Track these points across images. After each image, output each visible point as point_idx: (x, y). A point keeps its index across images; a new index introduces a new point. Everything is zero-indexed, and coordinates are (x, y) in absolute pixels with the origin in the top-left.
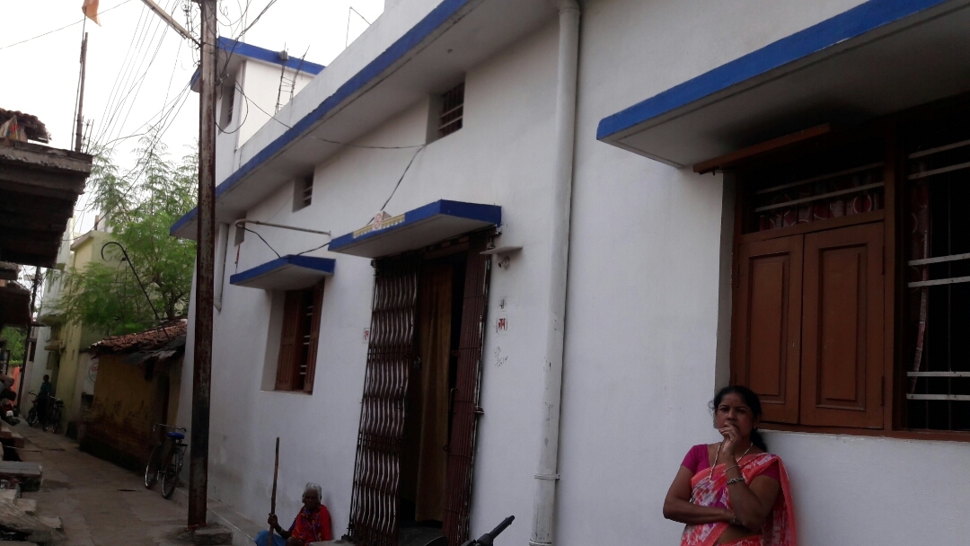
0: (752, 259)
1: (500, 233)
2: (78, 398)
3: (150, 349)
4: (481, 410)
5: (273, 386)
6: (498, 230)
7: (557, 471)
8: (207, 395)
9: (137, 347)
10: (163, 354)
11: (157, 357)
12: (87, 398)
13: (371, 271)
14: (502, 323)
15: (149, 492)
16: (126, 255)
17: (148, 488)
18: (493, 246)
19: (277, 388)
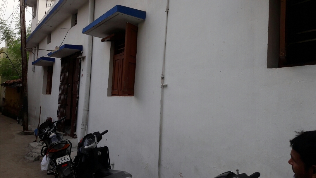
0: (116, 60)
1: (82, 53)
2: (2, 100)
3: (17, 84)
4: (79, 96)
5: (46, 93)
6: (82, 52)
7: (88, 109)
8: (27, 96)
9: (14, 83)
10: (21, 85)
11: (19, 86)
12: (4, 99)
13: (60, 61)
14: (82, 75)
15: (18, 124)
16: (7, 56)
17: (18, 123)
18: (81, 56)
19: (46, 94)
